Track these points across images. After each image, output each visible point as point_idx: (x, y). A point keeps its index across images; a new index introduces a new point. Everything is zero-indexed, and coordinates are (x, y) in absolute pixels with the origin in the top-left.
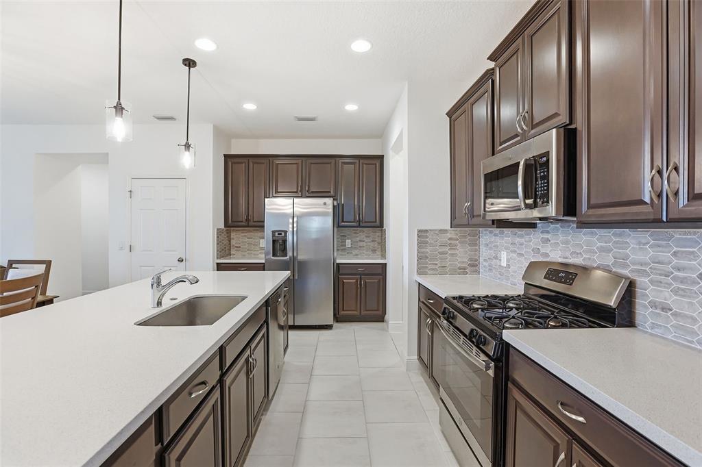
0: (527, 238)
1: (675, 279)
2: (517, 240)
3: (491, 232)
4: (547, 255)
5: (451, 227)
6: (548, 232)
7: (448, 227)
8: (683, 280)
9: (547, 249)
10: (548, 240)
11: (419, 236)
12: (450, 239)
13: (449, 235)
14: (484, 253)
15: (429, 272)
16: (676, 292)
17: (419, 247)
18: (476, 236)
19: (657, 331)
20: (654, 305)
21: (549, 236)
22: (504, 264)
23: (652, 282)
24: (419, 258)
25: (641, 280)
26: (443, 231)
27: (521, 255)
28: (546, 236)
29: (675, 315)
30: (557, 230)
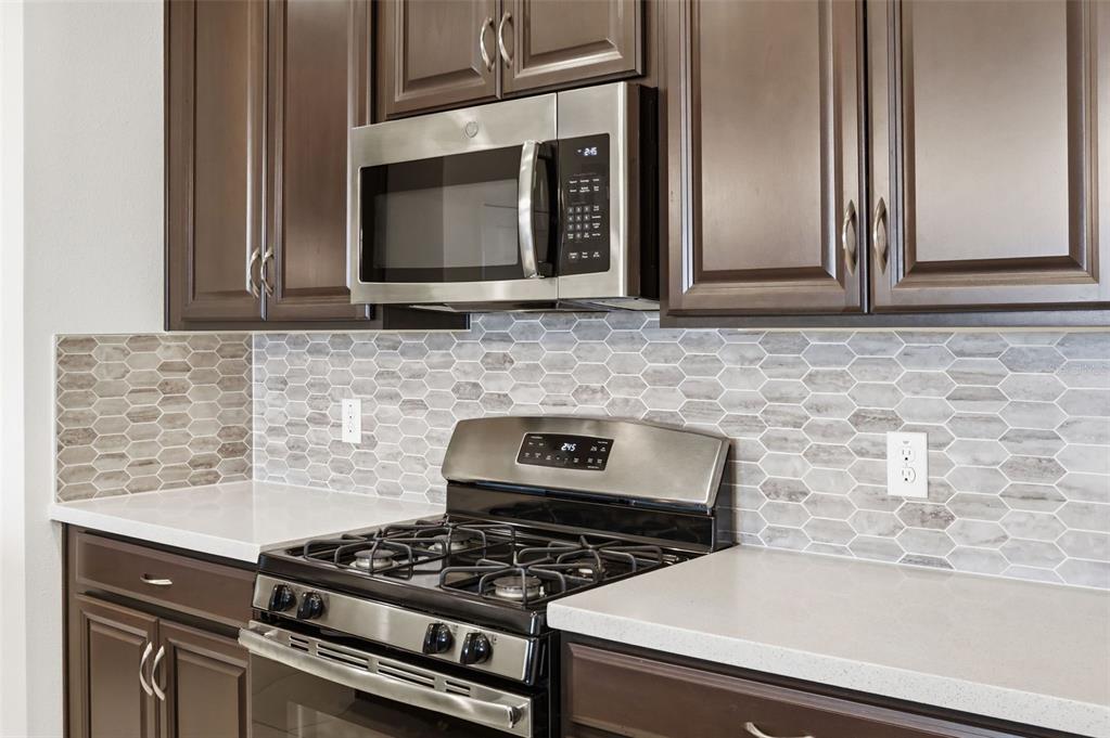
0: (436, 356)
1: (811, 430)
2: (399, 363)
3: (295, 343)
4: (503, 399)
5: (168, 327)
6: (506, 339)
7: (156, 325)
8: (826, 431)
9: (503, 383)
10: (506, 360)
11: (62, 361)
12: (165, 367)
13: (160, 355)
14: (267, 407)
15: (99, 487)
16: (813, 455)
17: (64, 400)
18: (242, 354)
19: (781, 544)
20: (773, 489)
21: (509, 349)
22: (352, 434)
23: (768, 441)
24: (66, 440)
25: (746, 440)
26: (142, 341)
27: (417, 405)
28: (498, 349)
29: (814, 502)
30: (533, 331)
